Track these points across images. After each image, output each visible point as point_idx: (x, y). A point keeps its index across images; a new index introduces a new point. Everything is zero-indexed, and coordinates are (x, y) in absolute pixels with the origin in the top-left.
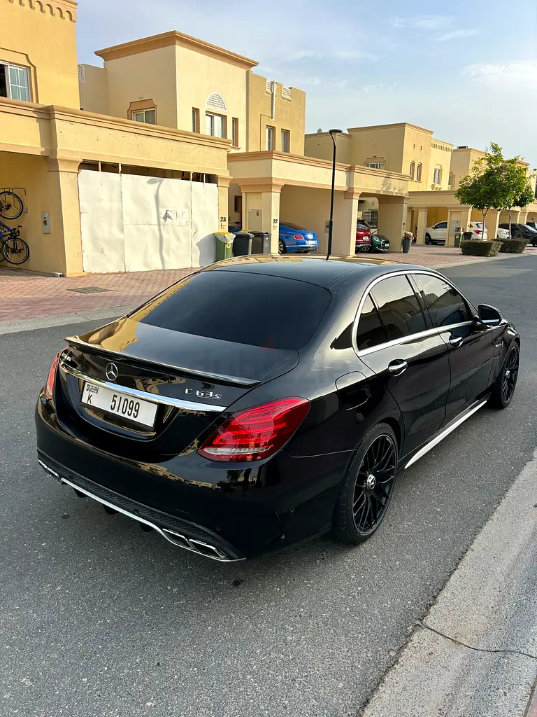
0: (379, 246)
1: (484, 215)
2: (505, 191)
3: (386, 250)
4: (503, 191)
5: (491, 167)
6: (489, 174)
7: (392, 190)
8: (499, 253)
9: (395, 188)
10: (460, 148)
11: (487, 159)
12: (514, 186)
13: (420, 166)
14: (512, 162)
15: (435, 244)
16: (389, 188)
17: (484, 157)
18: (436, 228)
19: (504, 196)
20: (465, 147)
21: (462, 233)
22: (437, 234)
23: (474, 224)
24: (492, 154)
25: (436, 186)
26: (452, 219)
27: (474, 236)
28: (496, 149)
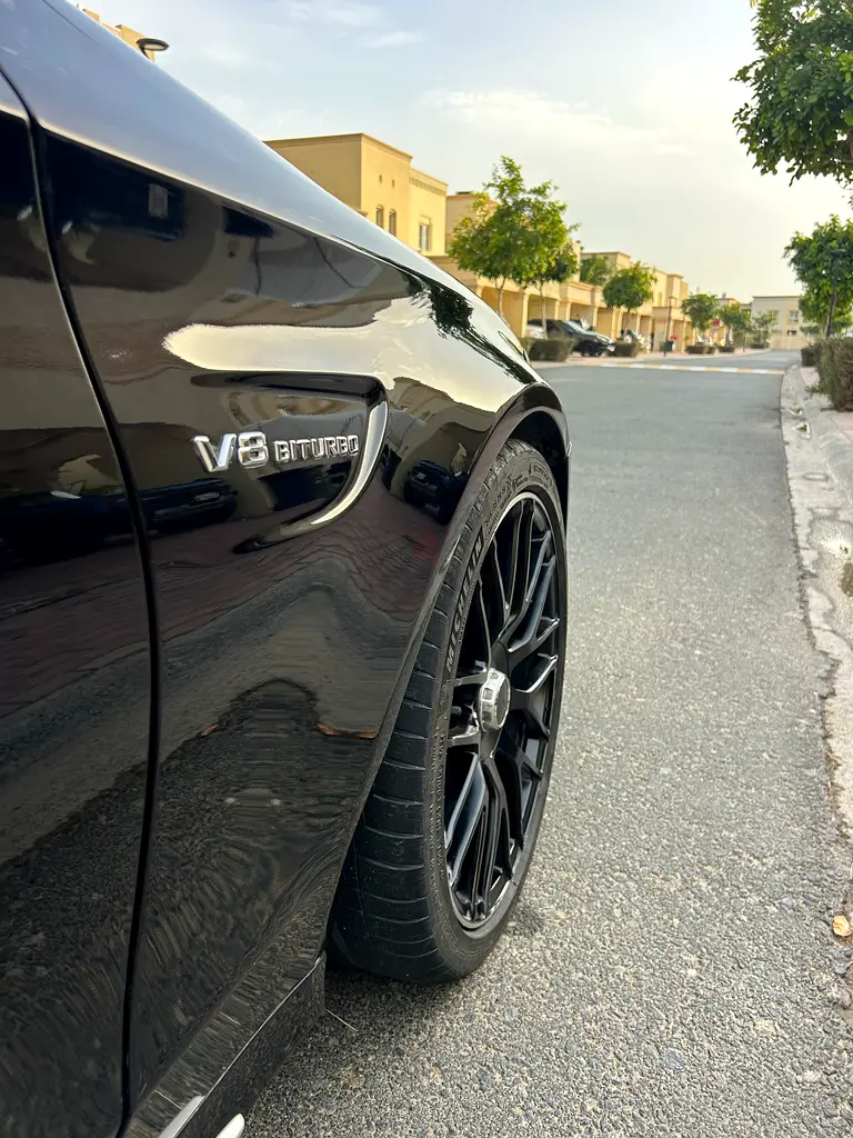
2: (532, 243)
4: (529, 243)
5: (504, 201)
6: (504, 214)
10: (461, 193)
11: (498, 186)
13: (393, 215)
14: (540, 191)
17: (492, 182)
19: (530, 254)
24: (505, 177)
28: (511, 168)
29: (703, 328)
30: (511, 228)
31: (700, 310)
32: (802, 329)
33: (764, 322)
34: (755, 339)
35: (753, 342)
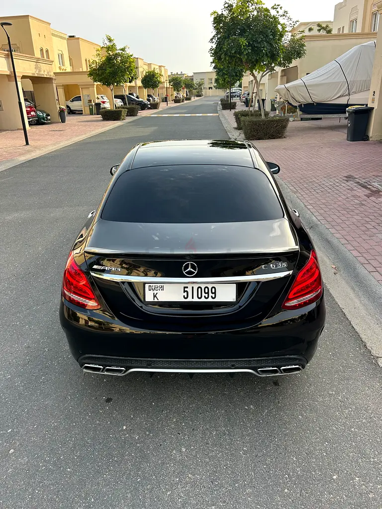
0: (43, 119)
1: (112, 90)
2: (123, 72)
3: (49, 121)
4: (122, 72)
5: (109, 54)
6: (109, 59)
7: (42, 73)
8: (126, 117)
9: (44, 71)
10: (70, 37)
11: (106, 48)
12: (128, 68)
13: (47, 51)
14: (123, 50)
15: (74, 113)
16: (40, 71)
18: (73, 101)
19: (123, 76)
20: (73, 36)
21: (93, 104)
22: (75, 105)
23: (99, 96)
24: (108, 44)
25: (62, 68)
26: (83, 93)
27: (102, 106)
28: (110, 40)
29: (178, 91)
30: (114, 65)
31: (176, 83)
32: (214, 87)
33: (200, 85)
34: (197, 92)
35: (197, 93)
